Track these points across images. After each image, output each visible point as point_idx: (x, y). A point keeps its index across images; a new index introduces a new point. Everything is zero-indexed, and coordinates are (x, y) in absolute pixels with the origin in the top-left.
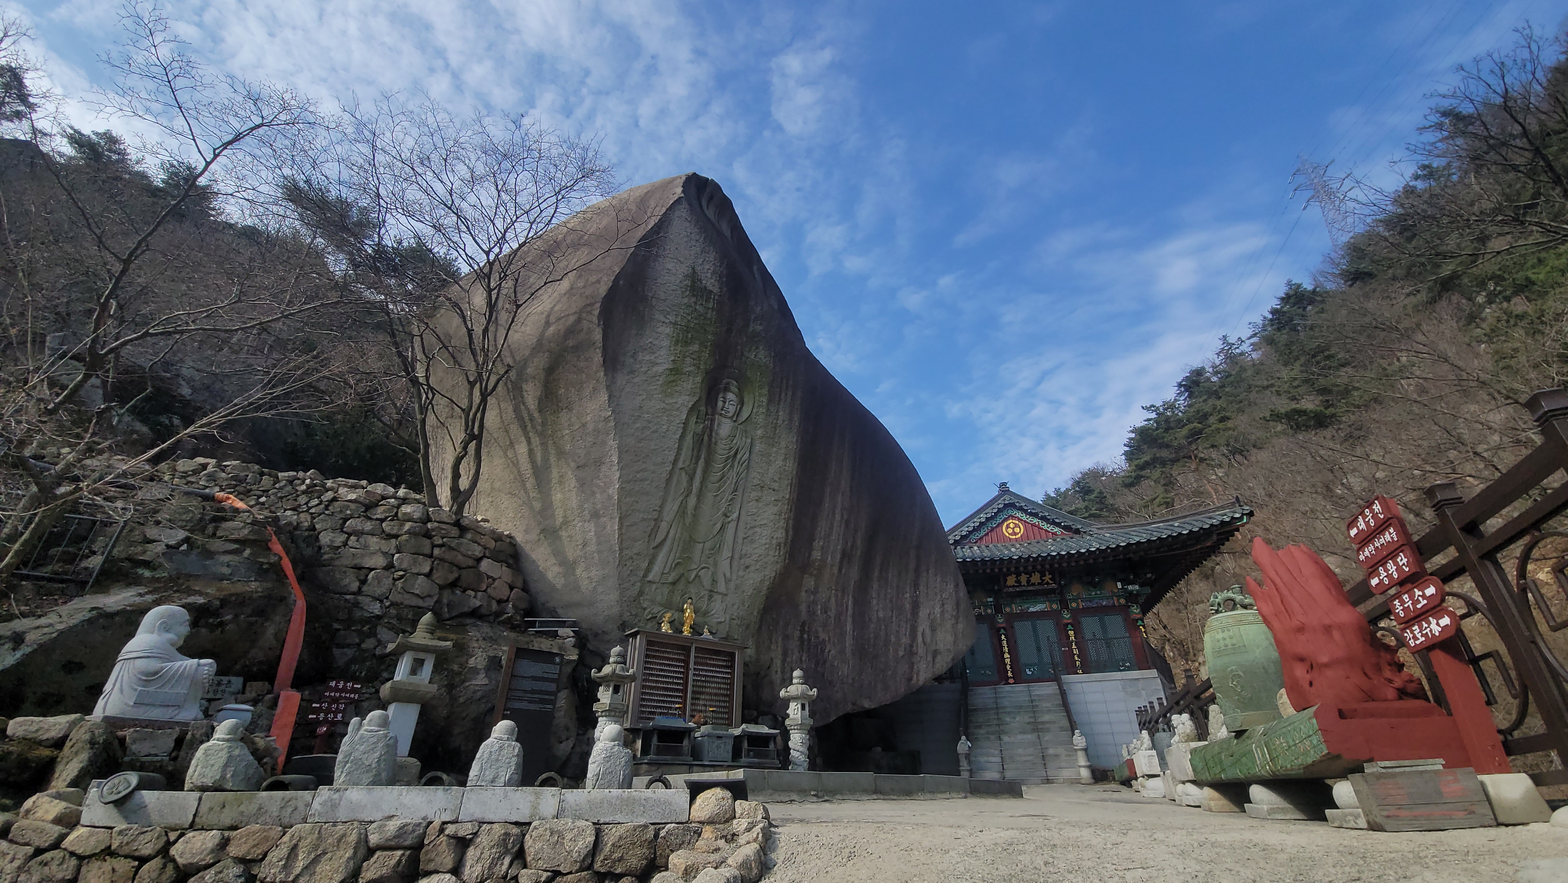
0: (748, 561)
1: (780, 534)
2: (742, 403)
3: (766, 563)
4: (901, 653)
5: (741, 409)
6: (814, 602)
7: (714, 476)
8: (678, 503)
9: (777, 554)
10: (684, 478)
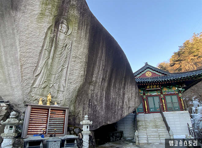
0: (71, 81)
1: (82, 73)
2: (68, 28)
3: (78, 81)
4: (119, 108)
5: (68, 30)
6: (93, 93)
7: (58, 53)
8: (44, 61)
9: (81, 79)
10: (47, 53)
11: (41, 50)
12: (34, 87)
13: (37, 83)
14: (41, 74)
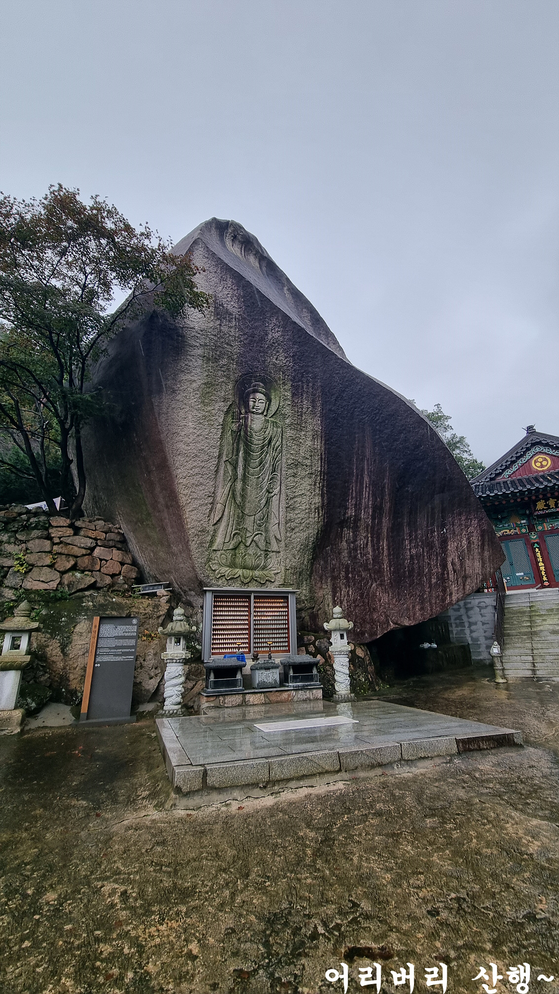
0: (293, 525)
1: (317, 500)
2: (269, 400)
3: (309, 524)
5: (269, 405)
6: (355, 549)
7: (255, 462)
8: (227, 489)
9: (316, 515)
10: (230, 468)
11: (218, 466)
12: (214, 550)
13: (219, 540)
14: (225, 519)
